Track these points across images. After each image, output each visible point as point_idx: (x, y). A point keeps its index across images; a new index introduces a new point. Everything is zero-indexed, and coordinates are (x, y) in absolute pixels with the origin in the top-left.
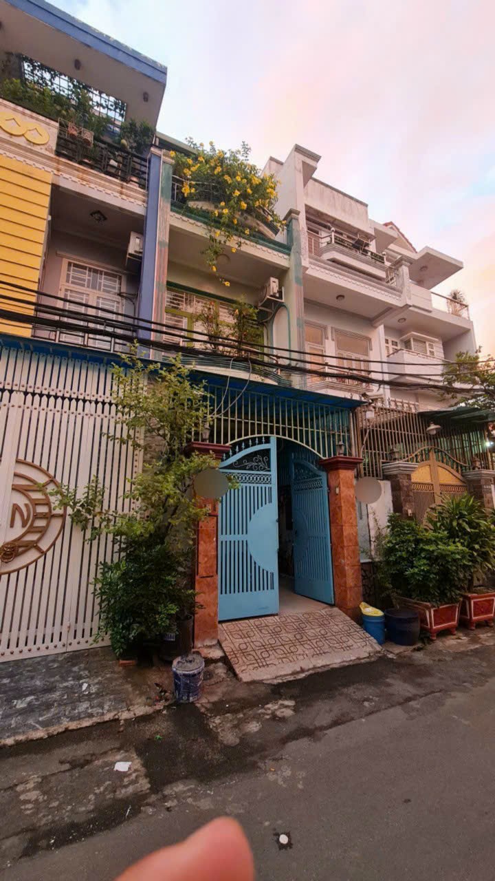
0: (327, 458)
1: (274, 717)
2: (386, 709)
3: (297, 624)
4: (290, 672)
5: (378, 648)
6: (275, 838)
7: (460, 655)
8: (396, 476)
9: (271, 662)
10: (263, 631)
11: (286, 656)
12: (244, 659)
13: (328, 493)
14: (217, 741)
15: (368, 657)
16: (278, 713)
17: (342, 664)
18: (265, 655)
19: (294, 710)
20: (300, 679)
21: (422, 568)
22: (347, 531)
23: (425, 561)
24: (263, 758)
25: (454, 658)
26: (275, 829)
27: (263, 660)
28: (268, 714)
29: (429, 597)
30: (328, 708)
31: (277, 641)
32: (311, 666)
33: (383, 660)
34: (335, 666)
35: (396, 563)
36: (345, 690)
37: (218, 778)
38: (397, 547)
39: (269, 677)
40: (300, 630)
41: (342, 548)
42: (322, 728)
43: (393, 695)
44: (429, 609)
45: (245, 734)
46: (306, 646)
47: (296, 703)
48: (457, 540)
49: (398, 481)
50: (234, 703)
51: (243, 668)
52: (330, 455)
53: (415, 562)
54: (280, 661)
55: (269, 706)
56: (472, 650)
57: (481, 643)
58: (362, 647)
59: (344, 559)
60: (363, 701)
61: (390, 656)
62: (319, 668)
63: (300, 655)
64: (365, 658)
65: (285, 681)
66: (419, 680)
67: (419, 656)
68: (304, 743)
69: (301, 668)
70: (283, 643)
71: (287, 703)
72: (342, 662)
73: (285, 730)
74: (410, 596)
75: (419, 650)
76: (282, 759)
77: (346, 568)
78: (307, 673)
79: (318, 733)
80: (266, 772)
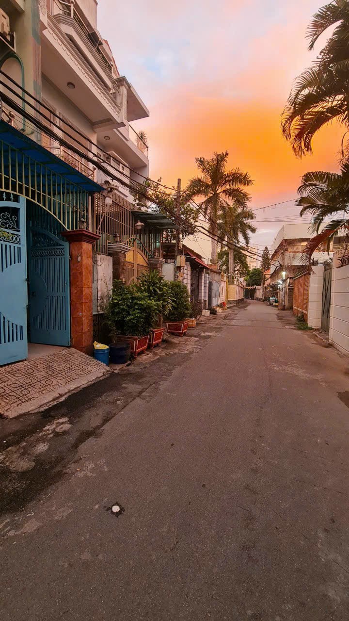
0: (71, 230)
1: (56, 434)
2: (131, 402)
3: (46, 364)
4: (51, 399)
5: (108, 368)
6: (109, 512)
7: (153, 363)
8: (117, 254)
9: (33, 396)
10: (17, 375)
11: (44, 389)
12: (5, 400)
13: (70, 260)
14: (11, 473)
15: (103, 376)
16: (58, 430)
17: (88, 384)
18: (25, 392)
19: (70, 423)
20: (62, 402)
21: (137, 315)
22: (86, 291)
23: (138, 311)
24: (65, 466)
25: (151, 365)
26: (105, 507)
27: (24, 397)
28: (50, 434)
29: (137, 333)
30: (95, 414)
31: (33, 380)
32: (67, 391)
33: (112, 375)
34: (84, 386)
35: (118, 313)
36: (100, 399)
37: (31, 500)
38: (120, 302)
39: (33, 407)
40: (50, 368)
41: (81, 304)
42: (98, 427)
43: (131, 392)
44: (136, 339)
45: (37, 456)
46: (58, 378)
47: (68, 418)
48: (152, 298)
49: (119, 257)
50: (10, 438)
51: (7, 408)
52: (73, 228)
53: (130, 312)
54: (41, 393)
55: (47, 427)
56: (157, 359)
57: (159, 355)
58: (97, 371)
59: (82, 312)
60: (116, 401)
61: (116, 372)
62: (73, 390)
63: (55, 385)
64: (102, 376)
65: (51, 406)
66: (140, 381)
67: (131, 368)
68: (91, 442)
69: (59, 394)
70: (39, 380)
71: (61, 421)
72: (88, 382)
73: (71, 439)
74: (124, 334)
75: (129, 365)
76: (81, 459)
77: (84, 318)
78: (65, 396)
79: (97, 431)
80: (73, 474)
